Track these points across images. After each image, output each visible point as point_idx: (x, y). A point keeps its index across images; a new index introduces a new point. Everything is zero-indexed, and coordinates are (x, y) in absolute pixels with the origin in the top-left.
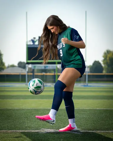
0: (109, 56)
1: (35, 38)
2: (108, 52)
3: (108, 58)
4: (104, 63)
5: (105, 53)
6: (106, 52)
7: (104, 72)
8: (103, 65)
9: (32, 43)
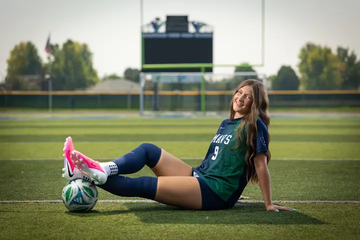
0: (312, 55)
1: (158, 19)
2: (310, 47)
3: (309, 61)
4: (302, 71)
5: (303, 51)
6: (306, 48)
7: (302, 90)
8: (299, 75)
9: (152, 30)
